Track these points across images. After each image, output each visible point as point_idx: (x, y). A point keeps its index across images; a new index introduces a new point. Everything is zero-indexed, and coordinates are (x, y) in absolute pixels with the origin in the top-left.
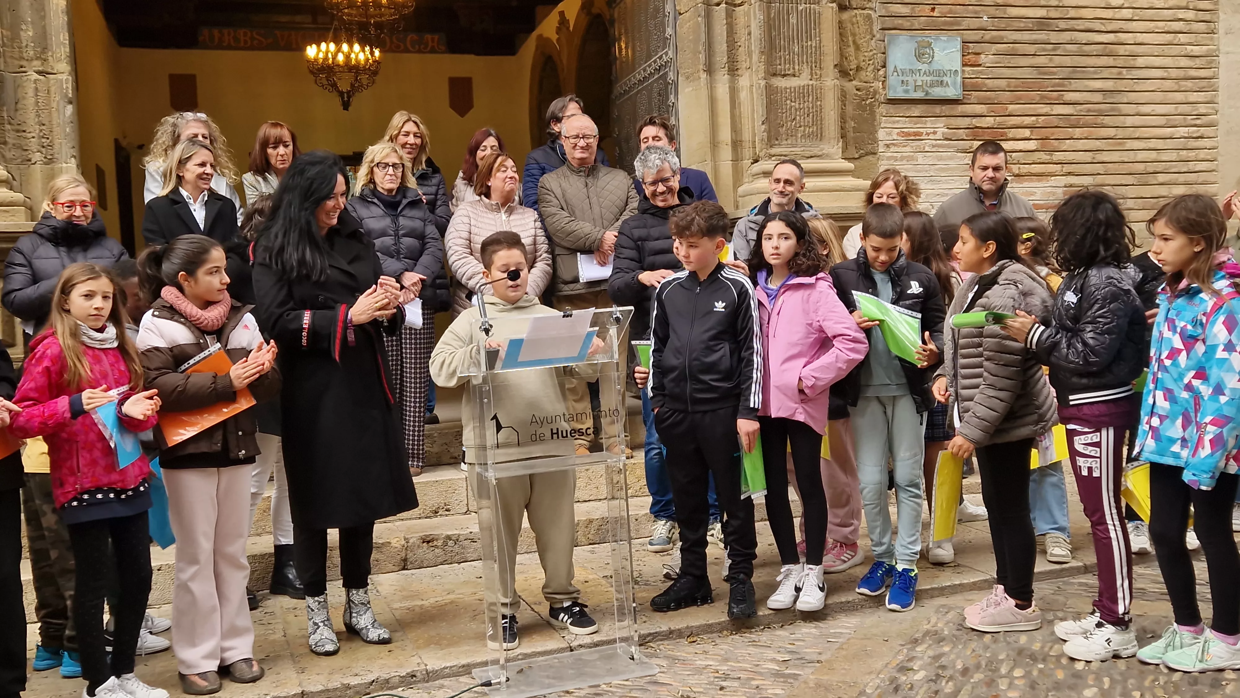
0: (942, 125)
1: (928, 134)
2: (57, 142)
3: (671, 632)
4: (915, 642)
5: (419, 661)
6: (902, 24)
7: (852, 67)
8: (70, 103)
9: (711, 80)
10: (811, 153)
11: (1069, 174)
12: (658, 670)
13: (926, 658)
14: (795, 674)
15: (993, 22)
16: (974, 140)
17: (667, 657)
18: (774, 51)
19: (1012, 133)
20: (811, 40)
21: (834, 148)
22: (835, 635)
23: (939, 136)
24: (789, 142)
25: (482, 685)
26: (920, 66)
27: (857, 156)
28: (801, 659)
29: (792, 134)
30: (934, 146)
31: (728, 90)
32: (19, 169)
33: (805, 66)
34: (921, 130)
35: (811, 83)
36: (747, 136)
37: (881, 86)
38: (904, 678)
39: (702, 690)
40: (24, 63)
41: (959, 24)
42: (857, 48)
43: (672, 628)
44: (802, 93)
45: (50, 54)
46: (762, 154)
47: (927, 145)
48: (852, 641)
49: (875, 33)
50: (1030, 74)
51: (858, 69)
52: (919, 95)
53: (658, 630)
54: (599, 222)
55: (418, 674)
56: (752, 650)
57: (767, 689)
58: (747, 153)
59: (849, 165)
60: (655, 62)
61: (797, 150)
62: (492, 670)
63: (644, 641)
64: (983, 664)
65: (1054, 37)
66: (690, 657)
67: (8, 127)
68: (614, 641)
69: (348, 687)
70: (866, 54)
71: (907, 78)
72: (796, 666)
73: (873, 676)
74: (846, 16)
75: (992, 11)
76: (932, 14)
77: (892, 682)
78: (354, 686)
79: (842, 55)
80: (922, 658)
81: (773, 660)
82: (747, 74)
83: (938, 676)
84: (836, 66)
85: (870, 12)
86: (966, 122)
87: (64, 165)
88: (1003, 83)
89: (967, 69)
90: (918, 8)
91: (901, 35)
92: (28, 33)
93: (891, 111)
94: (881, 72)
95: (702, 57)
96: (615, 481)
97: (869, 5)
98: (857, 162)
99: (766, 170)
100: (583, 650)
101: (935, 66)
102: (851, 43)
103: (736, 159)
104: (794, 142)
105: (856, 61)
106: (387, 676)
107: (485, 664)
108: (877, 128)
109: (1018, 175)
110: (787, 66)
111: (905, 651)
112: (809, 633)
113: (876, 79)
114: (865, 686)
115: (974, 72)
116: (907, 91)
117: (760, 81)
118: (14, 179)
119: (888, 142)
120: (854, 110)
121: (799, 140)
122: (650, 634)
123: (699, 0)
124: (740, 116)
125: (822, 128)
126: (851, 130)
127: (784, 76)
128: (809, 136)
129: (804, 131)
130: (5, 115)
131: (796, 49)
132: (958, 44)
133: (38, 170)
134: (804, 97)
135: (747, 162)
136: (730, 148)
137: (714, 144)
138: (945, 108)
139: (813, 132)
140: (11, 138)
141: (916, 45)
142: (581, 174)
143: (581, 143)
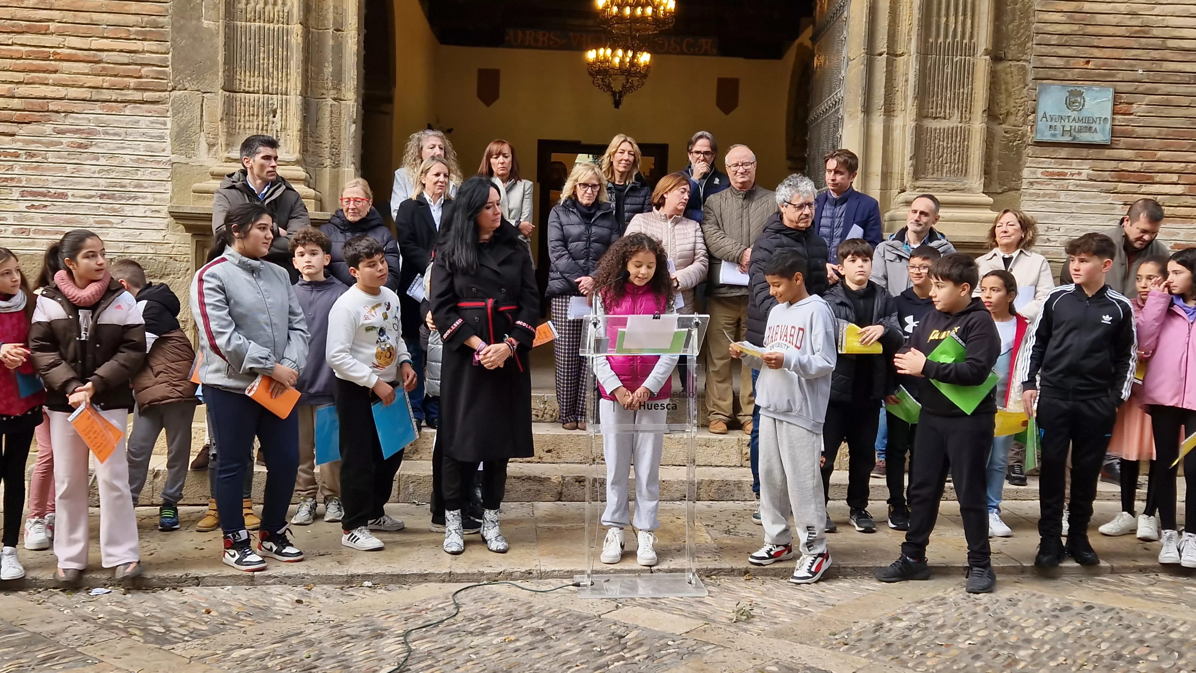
0: (1087, 167)
1: (1072, 175)
2: (342, 151)
3: (733, 570)
4: (921, 603)
5: (537, 563)
6: (1055, 75)
7: (1002, 112)
8: (354, 123)
9: (867, 119)
10: (952, 188)
12: (708, 594)
13: (919, 614)
14: (808, 611)
15: (1148, 75)
16: (1120, 182)
17: (720, 587)
18: (927, 97)
19: (1158, 177)
20: (963, 87)
21: (976, 184)
23: (1084, 176)
24: (935, 176)
25: (573, 585)
26: (1069, 113)
27: (1000, 191)
28: (823, 602)
29: (937, 170)
30: (1077, 186)
31: (882, 128)
32: (315, 170)
33: (955, 110)
34: (1066, 171)
35: (960, 125)
36: (896, 169)
37: (1029, 130)
38: (889, 624)
40: (325, 91)
41: (1113, 76)
42: (1009, 95)
43: (734, 567)
44: (951, 134)
45: (343, 85)
46: (908, 185)
47: (1071, 184)
48: (870, 595)
49: (1027, 82)
51: (1008, 114)
52: (1067, 139)
53: (722, 567)
58: (896, 184)
59: (990, 200)
60: (833, 98)
61: (941, 183)
66: (739, 589)
67: (310, 139)
69: (483, 574)
70: (1017, 101)
71: (1055, 124)
72: (814, 606)
74: (1000, 66)
75: (1148, 65)
76: (1086, 66)
77: (877, 626)
78: (487, 574)
79: (993, 101)
80: (915, 614)
82: (901, 116)
83: (917, 626)
84: (985, 111)
85: (1025, 63)
86: (1113, 165)
87: (347, 169)
88: (1153, 131)
89: (1116, 117)
90: (1072, 61)
91: (1053, 84)
92: (329, 69)
93: (1038, 152)
94: (1030, 118)
95: (861, 100)
96: (744, 452)
97: (1025, 57)
98: (999, 197)
101: (1085, 113)
102: (1002, 91)
103: (885, 186)
104: (940, 177)
105: (1006, 107)
108: (1022, 167)
110: (939, 110)
111: (907, 608)
113: (1024, 123)
115: (1125, 120)
116: (1054, 135)
117: (912, 122)
119: (1032, 180)
120: (1000, 150)
121: (944, 175)
122: (715, 569)
123: (863, 51)
124: (892, 151)
125: (967, 165)
126: (997, 167)
127: (936, 118)
128: (954, 172)
129: (950, 167)
130: (308, 130)
131: (948, 95)
132: (1110, 94)
133: (327, 173)
134: (952, 137)
135: (895, 191)
136: (879, 178)
137: (866, 175)
138: (1093, 153)
139: (958, 168)
140: (310, 148)
141: (1068, 94)
142: (741, 196)
143: (741, 169)
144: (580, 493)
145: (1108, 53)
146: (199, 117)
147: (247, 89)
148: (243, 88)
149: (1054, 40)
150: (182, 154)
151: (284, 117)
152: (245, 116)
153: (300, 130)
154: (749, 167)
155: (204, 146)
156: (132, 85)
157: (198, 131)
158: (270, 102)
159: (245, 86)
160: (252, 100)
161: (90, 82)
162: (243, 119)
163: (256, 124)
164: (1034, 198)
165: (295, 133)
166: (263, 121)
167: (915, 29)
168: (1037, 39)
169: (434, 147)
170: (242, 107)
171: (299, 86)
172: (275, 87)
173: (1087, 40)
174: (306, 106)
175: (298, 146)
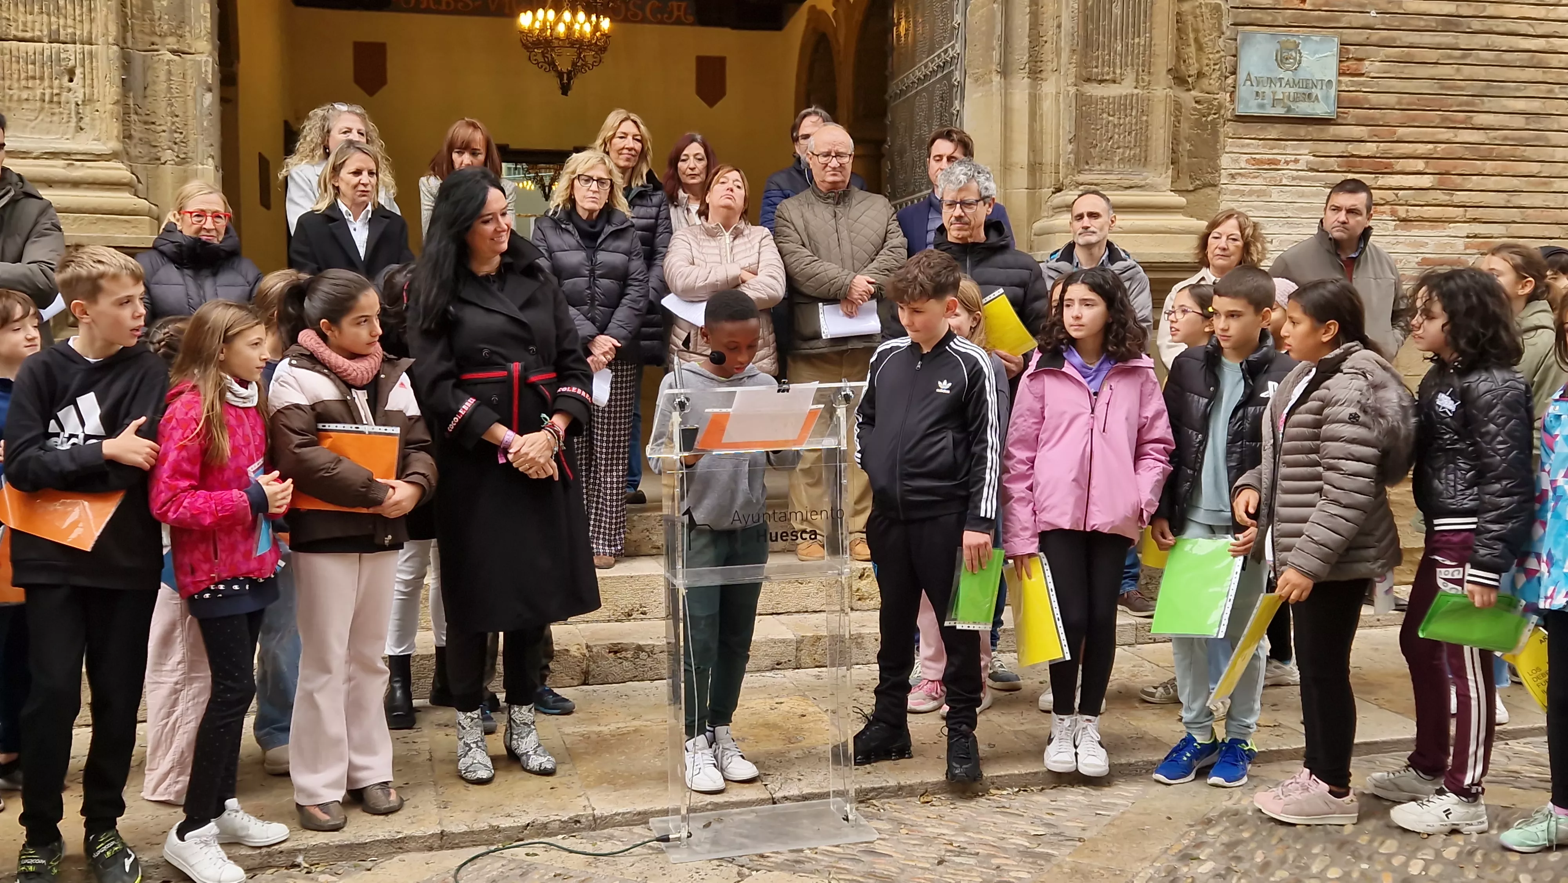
0: (1307, 152)
1: (1287, 163)
2: (192, 137)
3: (900, 788)
4: (1209, 822)
5: (586, 803)
6: (1261, 19)
7: (1191, 73)
8: (210, 90)
9: (1006, 84)
10: (1130, 183)
11: (1475, 220)
12: (878, 836)
13: (1218, 845)
14: (1048, 854)
15: (1382, 18)
17: (891, 820)
18: (1089, 50)
19: (1400, 164)
20: (1139, 36)
21: (1161, 178)
22: (1106, 806)
23: (1301, 165)
24: (1103, 167)
25: (658, 840)
26: (1282, 74)
27: (1191, 188)
28: (1059, 834)
29: (1106, 157)
30: (1294, 179)
31: (1027, 97)
32: (146, 169)
33: (1129, 69)
34: (1279, 157)
35: (1136, 91)
36: (1048, 157)
37: (1228, 99)
38: (1185, 869)
39: (928, 866)
40: (156, 39)
41: (1337, 20)
42: (1200, 48)
43: (902, 783)
44: (1124, 105)
45: (188, 28)
46: (1067, 182)
47: (1285, 176)
48: (1126, 815)
49: (1225, 29)
50: (1427, 88)
51: (1200, 75)
52: (1279, 111)
53: (884, 784)
54: (849, 263)
55: (583, 820)
56: (1000, 819)
57: (1008, 871)
58: (1049, 179)
59: (1180, 200)
60: (939, 56)
61: (1112, 178)
62: (672, 820)
63: (864, 797)
64: (1291, 857)
65: (1464, 41)
66: (921, 821)
67: (134, 117)
68: (826, 795)
69: (497, 830)
70: (1211, 56)
71: (1263, 89)
72: (1051, 844)
73: (1147, 864)
74: (1187, 6)
75: (1383, 4)
76: (1302, 6)
77: (1169, 874)
78: (505, 829)
79: (1179, 56)
80: (1212, 845)
81: (1024, 834)
82: (1053, 78)
83: (1229, 869)
84: (1169, 70)
85: (1219, 2)
86: (1339, 148)
87: (200, 166)
88: (1392, 99)
89: (1343, 79)
91: (1259, 32)
92: (161, 3)
93: (1240, 130)
94: (1230, 81)
95: (996, 55)
98: (1191, 197)
100: (788, 804)
101: (1302, 74)
102: (1192, 42)
103: (1033, 186)
104: (1110, 168)
105: (1196, 65)
106: (546, 820)
107: (665, 812)
108: (1220, 152)
109: (1404, 220)
110: (1107, 69)
111: (1193, 833)
112: (1076, 801)
113: (1222, 88)
114: (1133, 876)
115: (1354, 84)
116: (1262, 106)
117: (1069, 88)
118: (139, 181)
119: (1233, 171)
120: (1191, 128)
121: (1116, 166)
122: (874, 789)
124: (1042, 131)
125: (1147, 151)
126: (1185, 154)
127: (1101, 82)
128: (1130, 160)
129: (1123, 153)
130: (131, 102)
131: (1119, 48)
132: (1334, 47)
133: (169, 171)
134: (1126, 109)
135: (1047, 191)
136: (1026, 172)
137: (1006, 167)
138: (1313, 131)
139: (1134, 155)
140: (137, 131)
141: (1278, 46)
142: (830, 202)
143: (832, 162)
144: (616, 670)
147: (20, 34)
148: (14, 32)
151: (88, 82)
152: (19, 79)
153: (117, 102)
154: (845, 159)
158: (62, 56)
159: (17, 29)
160: (31, 53)
162: (16, 85)
163: (38, 92)
164: (1236, 197)
165: (109, 107)
166: (51, 87)
169: (349, 131)
170: (15, 66)
171: (113, 29)
172: (70, 30)
174: (126, 63)
175: (115, 128)
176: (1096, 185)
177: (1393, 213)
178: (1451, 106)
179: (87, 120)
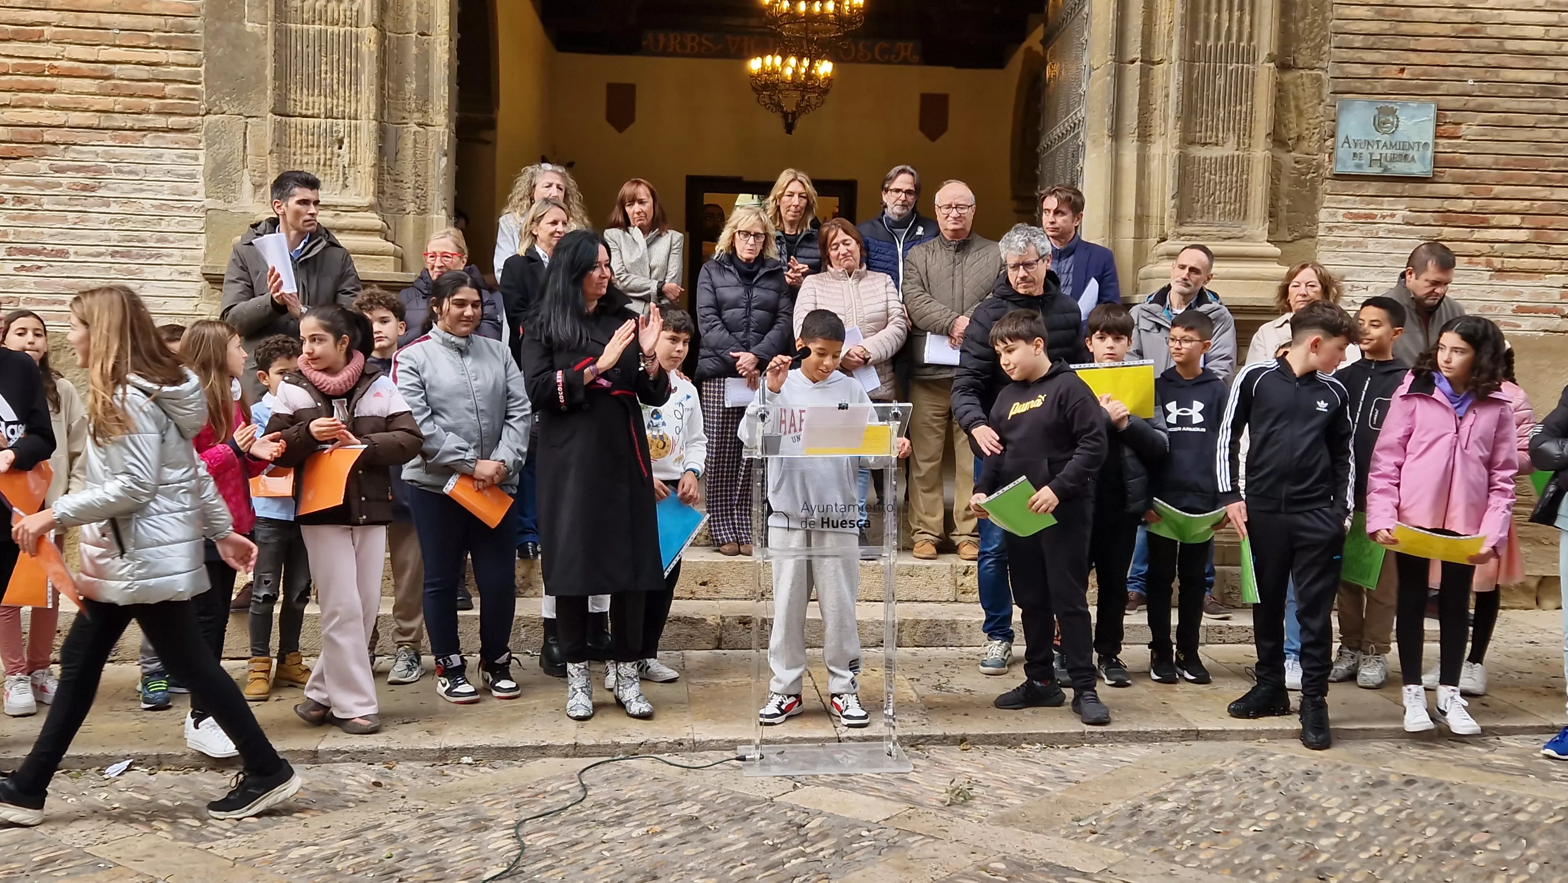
0: (1403, 207)
1: (1383, 217)
2: (430, 193)
3: (945, 737)
4: (1191, 778)
6: (1360, 88)
7: (1291, 136)
8: (446, 155)
9: (1116, 146)
10: (1229, 234)
15: (1480, 86)
16: (1445, 226)
18: (1193, 116)
19: (1496, 220)
20: (1241, 104)
21: (1259, 230)
23: (1398, 219)
24: (1205, 220)
26: (1378, 136)
27: (1289, 239)
29: (1205, 212)
30: (1390, 231)
31: (1136, 158)
32: (394, 218)
33: (1230, 133)
34: (1375, 212)
35: (1236, 153)
36: (1155, 211)
37: (1327, 159)
38: (1151, 806)
40: (406, 115)
41: (1435, 88)
42: (1300, 114)
44: (1226, 164)
45: (430, 106)
46: (1170, 233)
47: (1381, 229)
49: (1324, 97)
50: (1525, 150)
51: (1299, 138)
52: (1376, 170)
55: (685, 744)
58: (1154, 230)
59: (1277, 250)
60: (1072, 118)
61: (1212, 230)
65: (1562, 106)
67: (387, 177)
70: (1311, 121)
71: (1361, 151)
72: (1050, 785)
74: (1288, 77)
75: (1480, 73)
76: (1400, 76)
79: (1279, 122)
82: (1160, 141)
84: (1269, 134)
85: (1320, 73)
86: (1436, 204)
87: (436, 216)
88: (1488, 160)
89: (1442, 141)
90: (1382, 69)
91: (1357, 100)
92: (411, 86)
93: (1338, 188)
94: (1328, 143)
95: (1108, 121)
96: (959, 584)
97: (1320, 64)
98: (1288, 247)
99: (1170, 252)
101: (1399, 137)
102: (1292, 108)
103: (1140, 235)
104: (1211, 221)
105: (1297, 129)
106: (657, 741)
108: (1318, 207)
109: (1499, 271)
110: (1209, 133)
113: (1320, 150)
115: (1451, 145)
116: (1359, 166)
117: (1174, 150)
118: (388, 228)
119: (1330, 225)
120: (1290, 185)
121: (1217, 219)
123: (1109, 57)
124: (1149, 188)
125: (1246, 206)
126: (1285, 208)
127: (1205, 144)
128: (1230, 214)
129: (1224, 207)
130: (385, 165)
131: (1222, 115)
132: (1431, 112)
133: (410, 221)
134: (1227, 169)
135: (1153, 240)
136: (1133, 223)
137: (1114, 218)
138: (1408, 187)
139: (1235, 209)
140: (388, 188)
141: (1376, 112)
142: (952, 248)
143: (954, 213)
145: (1429, 58)
146: (241, 149)
147: (304, 112)
148: (299, 110)
149: (1358, 41)
150: (219, 198)
151: (353, 149)
152: (301, 147)
153: (374, 166)
154: (965, 211)
155: (248, 187)
156: (153, 108)
157: (240, 167)
158: (335, 129)
159: (301, 108)
160: (311, 126)
161: (98, 104)
162: (299, 152)
163: (316, 157)
164: (1332, 248)
165: (368, 169)
166: (325, 153)
167: (1177, 28)
168: (1336, 40)
169: (550, 185)
170: (298, 136)
171: (373, 108)
172: (341, 109)
173: (1401, 42)
174: (382, 134)
175: (371, 186)
176: (1197, 236)
177: (1488, 264)
178: (1549, 166)
179: (350, 179)
